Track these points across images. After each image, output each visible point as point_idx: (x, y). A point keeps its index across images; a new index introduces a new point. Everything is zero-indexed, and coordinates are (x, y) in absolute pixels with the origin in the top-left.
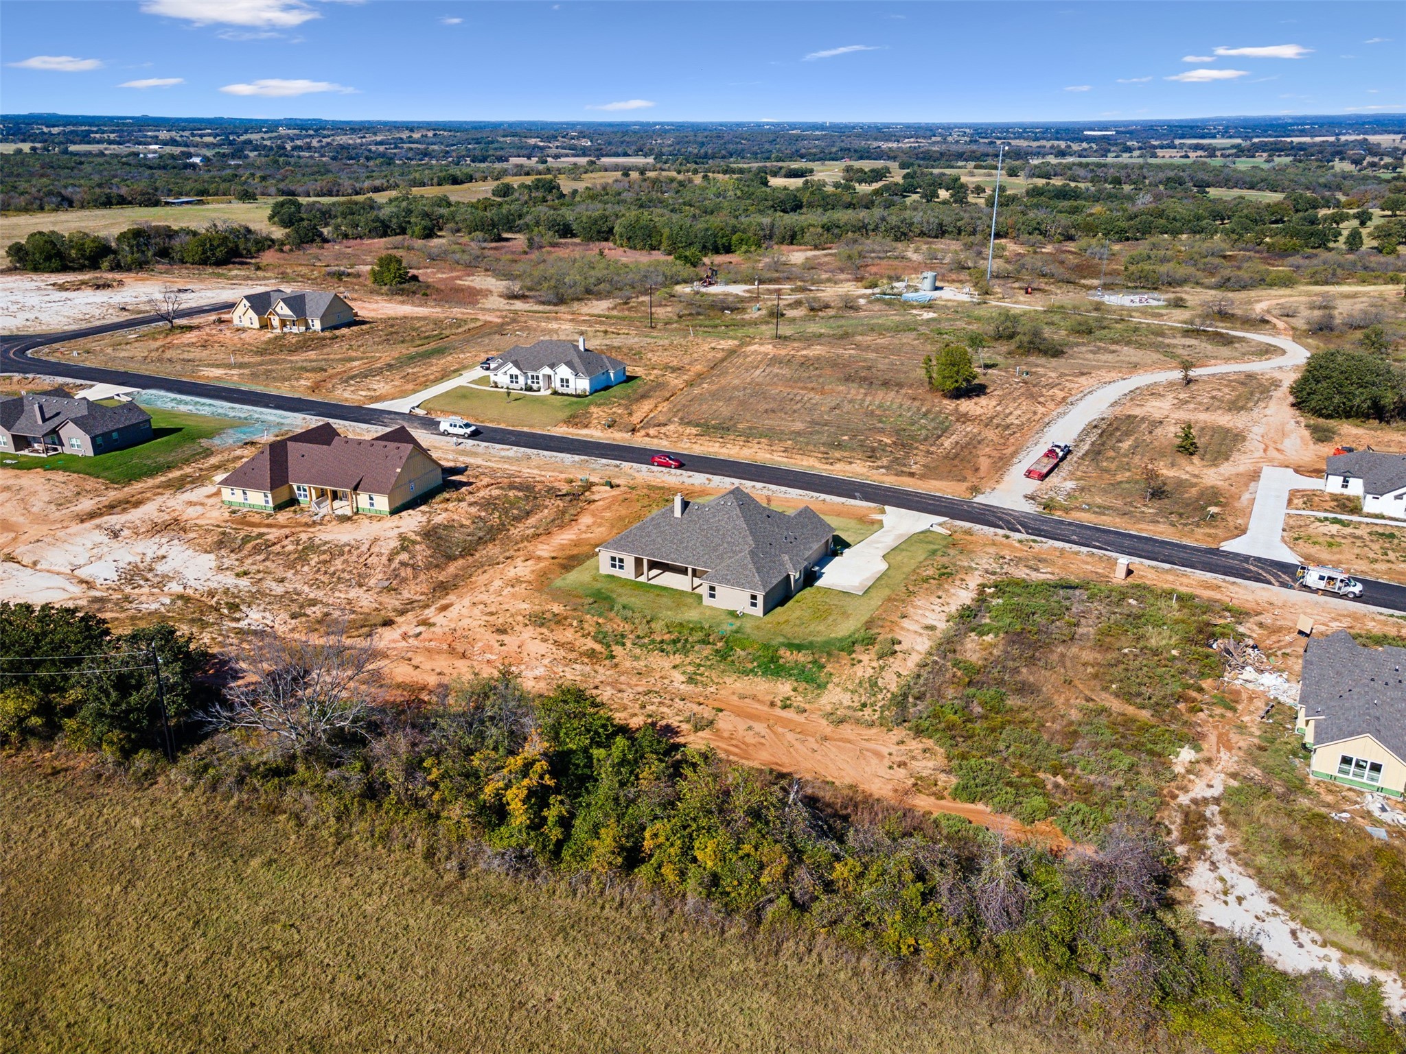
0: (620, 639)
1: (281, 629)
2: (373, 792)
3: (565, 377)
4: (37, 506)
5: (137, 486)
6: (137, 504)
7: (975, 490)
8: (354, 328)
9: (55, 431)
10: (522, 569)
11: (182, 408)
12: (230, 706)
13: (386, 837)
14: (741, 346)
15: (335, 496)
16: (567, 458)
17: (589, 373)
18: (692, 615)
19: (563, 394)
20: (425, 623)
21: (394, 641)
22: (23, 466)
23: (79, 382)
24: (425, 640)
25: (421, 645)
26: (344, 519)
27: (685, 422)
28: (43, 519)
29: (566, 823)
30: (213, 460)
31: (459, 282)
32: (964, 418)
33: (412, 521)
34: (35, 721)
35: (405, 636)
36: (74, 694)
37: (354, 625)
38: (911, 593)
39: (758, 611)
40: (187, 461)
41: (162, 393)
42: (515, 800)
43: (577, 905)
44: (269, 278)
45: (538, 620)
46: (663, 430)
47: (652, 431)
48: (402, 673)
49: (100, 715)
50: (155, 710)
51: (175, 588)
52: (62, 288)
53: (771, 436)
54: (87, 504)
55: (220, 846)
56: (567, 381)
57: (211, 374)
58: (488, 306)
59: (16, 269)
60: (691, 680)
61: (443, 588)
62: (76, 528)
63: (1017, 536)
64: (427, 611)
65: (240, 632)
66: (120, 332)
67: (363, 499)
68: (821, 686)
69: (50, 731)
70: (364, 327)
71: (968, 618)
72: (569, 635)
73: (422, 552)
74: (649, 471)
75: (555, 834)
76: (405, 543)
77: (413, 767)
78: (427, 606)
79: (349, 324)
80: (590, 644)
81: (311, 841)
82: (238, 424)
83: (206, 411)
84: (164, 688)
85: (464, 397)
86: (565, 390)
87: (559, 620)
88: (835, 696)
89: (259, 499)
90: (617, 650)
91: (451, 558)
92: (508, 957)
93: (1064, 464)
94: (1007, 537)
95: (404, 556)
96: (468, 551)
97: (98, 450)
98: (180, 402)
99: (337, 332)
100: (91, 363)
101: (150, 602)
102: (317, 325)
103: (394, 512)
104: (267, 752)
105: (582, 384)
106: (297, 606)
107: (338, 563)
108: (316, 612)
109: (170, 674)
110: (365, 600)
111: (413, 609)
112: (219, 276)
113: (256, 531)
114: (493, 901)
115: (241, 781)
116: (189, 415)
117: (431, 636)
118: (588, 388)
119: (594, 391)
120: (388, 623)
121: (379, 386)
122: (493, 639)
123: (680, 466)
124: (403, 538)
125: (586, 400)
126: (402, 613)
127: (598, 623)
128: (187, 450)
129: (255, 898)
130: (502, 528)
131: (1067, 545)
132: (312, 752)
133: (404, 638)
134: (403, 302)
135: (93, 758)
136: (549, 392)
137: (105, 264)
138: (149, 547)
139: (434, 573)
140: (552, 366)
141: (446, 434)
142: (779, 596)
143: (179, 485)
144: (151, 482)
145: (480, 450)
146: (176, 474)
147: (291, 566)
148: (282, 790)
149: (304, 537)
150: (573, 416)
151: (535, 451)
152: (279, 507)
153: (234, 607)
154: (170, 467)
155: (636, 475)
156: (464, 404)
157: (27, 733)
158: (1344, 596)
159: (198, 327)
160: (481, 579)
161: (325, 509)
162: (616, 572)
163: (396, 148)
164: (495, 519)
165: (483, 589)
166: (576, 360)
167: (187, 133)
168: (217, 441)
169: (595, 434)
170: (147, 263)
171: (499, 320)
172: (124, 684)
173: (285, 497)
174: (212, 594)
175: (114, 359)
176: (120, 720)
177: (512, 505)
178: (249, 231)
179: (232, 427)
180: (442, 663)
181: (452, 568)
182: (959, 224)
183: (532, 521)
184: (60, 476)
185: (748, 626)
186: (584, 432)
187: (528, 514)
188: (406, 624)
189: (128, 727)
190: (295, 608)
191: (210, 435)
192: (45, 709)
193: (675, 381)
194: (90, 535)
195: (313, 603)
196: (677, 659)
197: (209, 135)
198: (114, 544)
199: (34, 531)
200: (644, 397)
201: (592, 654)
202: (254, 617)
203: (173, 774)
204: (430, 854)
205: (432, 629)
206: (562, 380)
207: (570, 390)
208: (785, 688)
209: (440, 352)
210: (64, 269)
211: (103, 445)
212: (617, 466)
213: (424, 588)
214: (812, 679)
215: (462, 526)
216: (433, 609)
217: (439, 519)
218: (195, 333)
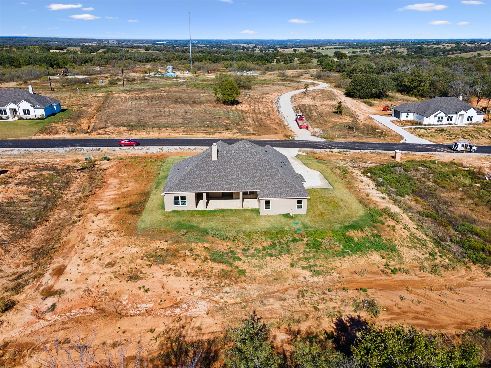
3: (26, 108)
10: (101, 222)
14: (108, 95)
17: (42, 105)
18: (264, 224)
19: (27, 119)
20: (51, 293)
21: (29, 324)
24: (64, 311)
25: (64, 318)
27: (116, 125)
35: (39, 315)
38: (350, 183)
39: (304, 210)
45: (156, 259)
46: (107, 130)
47: (100, 131)
53: (173, 126)
56: (28, 111)
61: (42, 254)
63: (335, 151)
64: (43, 280)
68: (394, 249)
72: (192, 264)
74: (120, 149)
78: (41, 275)
80: (216, 266)
86: (28, 117)
87: (173, 254)
88: (410, 254)
91: (31, 227)
94: (332, 152)
105: (40, 112)
111: (27, 282)
117: (68, 305)
118: (44, 114)
119: (48, 116)
120: (9, 306)
123: (138, 145)
125: (46, 121)
126: (17, 290)
127: (206, 248)
130: (56, 196)
133: (39, 318)
136: (16, 119)
139: (22, 243)
140: (15, 103)
150: (43, 129)
151: (34, 149)
155: (114, 153)
158: (471, 152)
162: (180, 207)
164: (45, 191)
165: (81, 245)
169: (67, 136)
181: (37, 235)
183: (74, 188)
185: (307, 222)
186: (58, 136)
187: (67, 184)
188: (30, 301)
193: (89, 110)
196: (287, 258)
200: (79, 117)
205: (64, 296)
206: (24, 111)
207: (32, 116)
212: (99, 150)
213: (23, 258)
214: (382, 246)
215: (22, 201)
216: (47, 276)
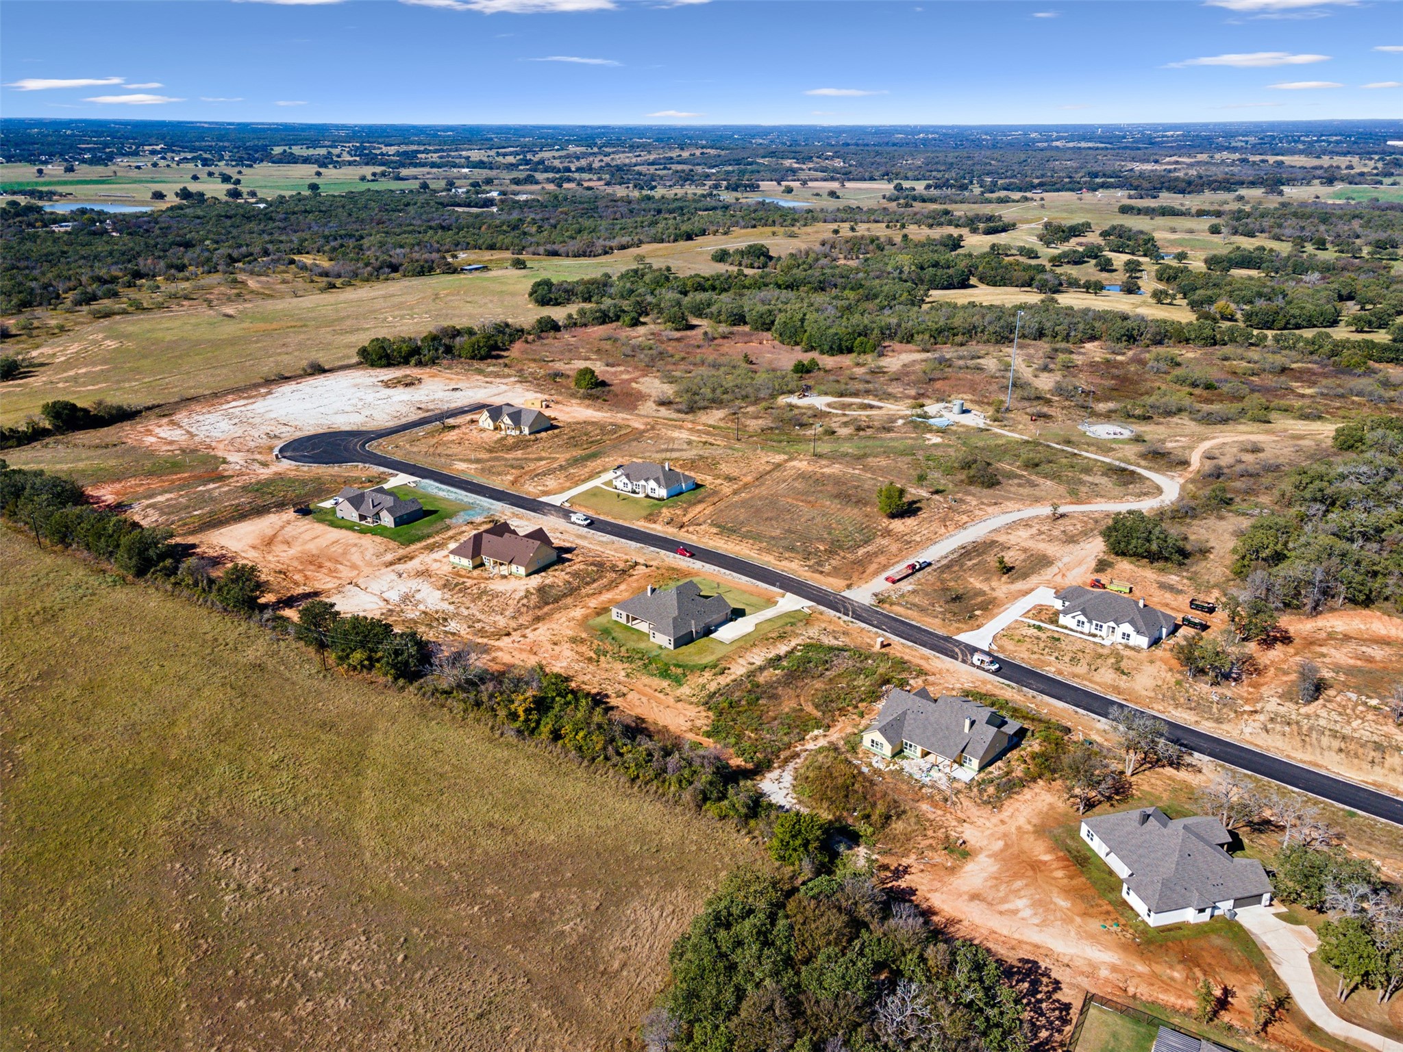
0: (605, 653)
1: (463, 633)
2: (478, 704)
3: (653, 487)
4: (368, 555)
5: (413, 547)
6: (411, 558)
7: (849, 587)
8: (550, 432)
9: (378, 514)
10: (578, 613)
11: (441, 494)
12: (431, 665)
13: (479, 721)
14: (786, 461)
15: (501, 564)
16: (633, 544)
17: (667, 487)
18: (642, 645)
19: (650, 498)
20: (524, 636)
21: (508, 643)
22: (363, 531)
23: (391, 471)
24: (521, 644)
25: (519, 646)
26: (504, 577)
27: (713, 524)
28: (369, 564)
29: (538, 722)
30: (450, 533)
31: (634, 385)
32: (888, 533)
33: (536, 580)
34: (366, 663)
35: (513, 642)
36: (380, 654)
37: (493, 634)
38: (754, 645)
39: (671, 647)
40: (437, 533)
41: (432, 482)
42: (521, 711)
43: (537, 751)
44: (509, 376)
45: (573, 640)
46: (698, 528)
47: (691, 529)
48: (506, 658)
49: (388, 663)
50: (406, 663)
51: (422, 607)
52: (387, 384)
53: (756, 537)
54: (389, 557)
55: (423, 715)
56: (654, 490)
57: (461, 468)
58: (642, 413)
59: (361, 363)
60: (627, 675)
61: (538, 619)
62: (384, 570)
63: (846, 618)
64: (527, 630)
65: (446, 632)
66: (415, 430)
67: (514, 567)
68: (681, 685)
69: (370, 668)
70: (556, 431)
71: (775, 662)
72: (584, 649)
73: (534, 599)
74: (673, 557)
75: (533, 725)
76: (528, 594)
77: (491, 696)
78: (528, 628)
79: (546, 430)
80: (592, 654)
81: (454, 718)
82: (468, 507)
83: (452, 497)
84: (410, 656)
85: (595, 495)
86: (651, 496)
87: (583, 641)
88: (685, 690)
89: (466, 563)
90: (602, 658)
91: (547, 604)
92: (506, 763)
93: (919, 575)
94: (838, 618)
95: (525, 601)
96: (556, 600)
97: (397, 524)
98: (440, 489)
99: (538, 436)
100: (398, 457)
101: (412, 614)
102: (526, 431)
103: (528, 575)
104: (445, 685)
105: (662, 492)
106: (471, 621)
107: (495, 602)
108: (478, 626)
109: (413, 650)
110: (502, 622)
111: (521, 629)
112: (480, 372)
113: (462, 580)
114: (509, 746)
115: (433, 694)
116: (444, 499)
117: (524, 643)
118: (665, 495)
119: (669, 497)
120: (508, 634)
121: (551, 483)
122: (550, 646)
123: (692, 556)
124: (527, 591)
125: (662, 503)
126: (515, 630)
127: (599, 644)
128: (439, 526)
129: (432, 733)
130: (578, 588)
131: (867, 626)
132: (459, 686)
134: (588, 406)
135: (385, 679)
136: (645, 495)
137: (413, 362)
138: (414, 584)
139: (536, 611)
140: (646, 480)
141: (574, 523)
142: (683, 641)
143: (431, 548)
144: (419, 545)
145: (589, 535)
146: (431, 541)
147: (473, 601)
148: (447, 699)
149: (483, 586)
150: (650, 515)
151: (618, 539)
152: (475, 567)
153: (445, 620)
154: (429, 536)
155: (664, 559)
156: (594, 500)
157: (363, 666)
158: (987, 671)
159: (459, 426)
160: (556, 616)
161: (496, 571)
162: (618, 619)
163: (665, 168)
164: (576, 583)
165: (556, 621)
166: (662, 477)
167: (493, 153)
168: (454, 521)
169: (658, 529)
170: (438, 358)
171: (642, 427)
172: (397, 653)
173: (478, 561)
174: (437, 612)
175: (409, 453)
176: (394, 666)
177: (588, 574)
178: (507, 325)
179: (464, 510)
180: (524, 656)
181: (546, 609)
182: (1057, 328)
183: (595, 585)
184: (378, 539)
185: (664, 653)
186: (653, 526)
187: (594, 581)
188: (516, 636)
189: (397, 669)
190: (470, 623)
191: (450, 516)
192: (370, 658)
193: (727, 489)
194: (389, 575)
195: (479, 621)
196: (626, 665)
197: (511, 154)
198: (399, 581)
199: (367, 571)
200: (700, 502)
201: (590, 659)
202: (453, 626)
203: (411, 688)
204: (492, 728)
205: (526, 639)
206: (651, 489)
207: (656, 495)
208: (665, 684)
209: (594, 456)
210: (389, 365)
211: (399, 522)
212: (657, 553)
213: (529, 618)
214: (678, 681)
215: (558, 586)
216: (530, 629)
217: (547, 582)
218: (456, 431)
